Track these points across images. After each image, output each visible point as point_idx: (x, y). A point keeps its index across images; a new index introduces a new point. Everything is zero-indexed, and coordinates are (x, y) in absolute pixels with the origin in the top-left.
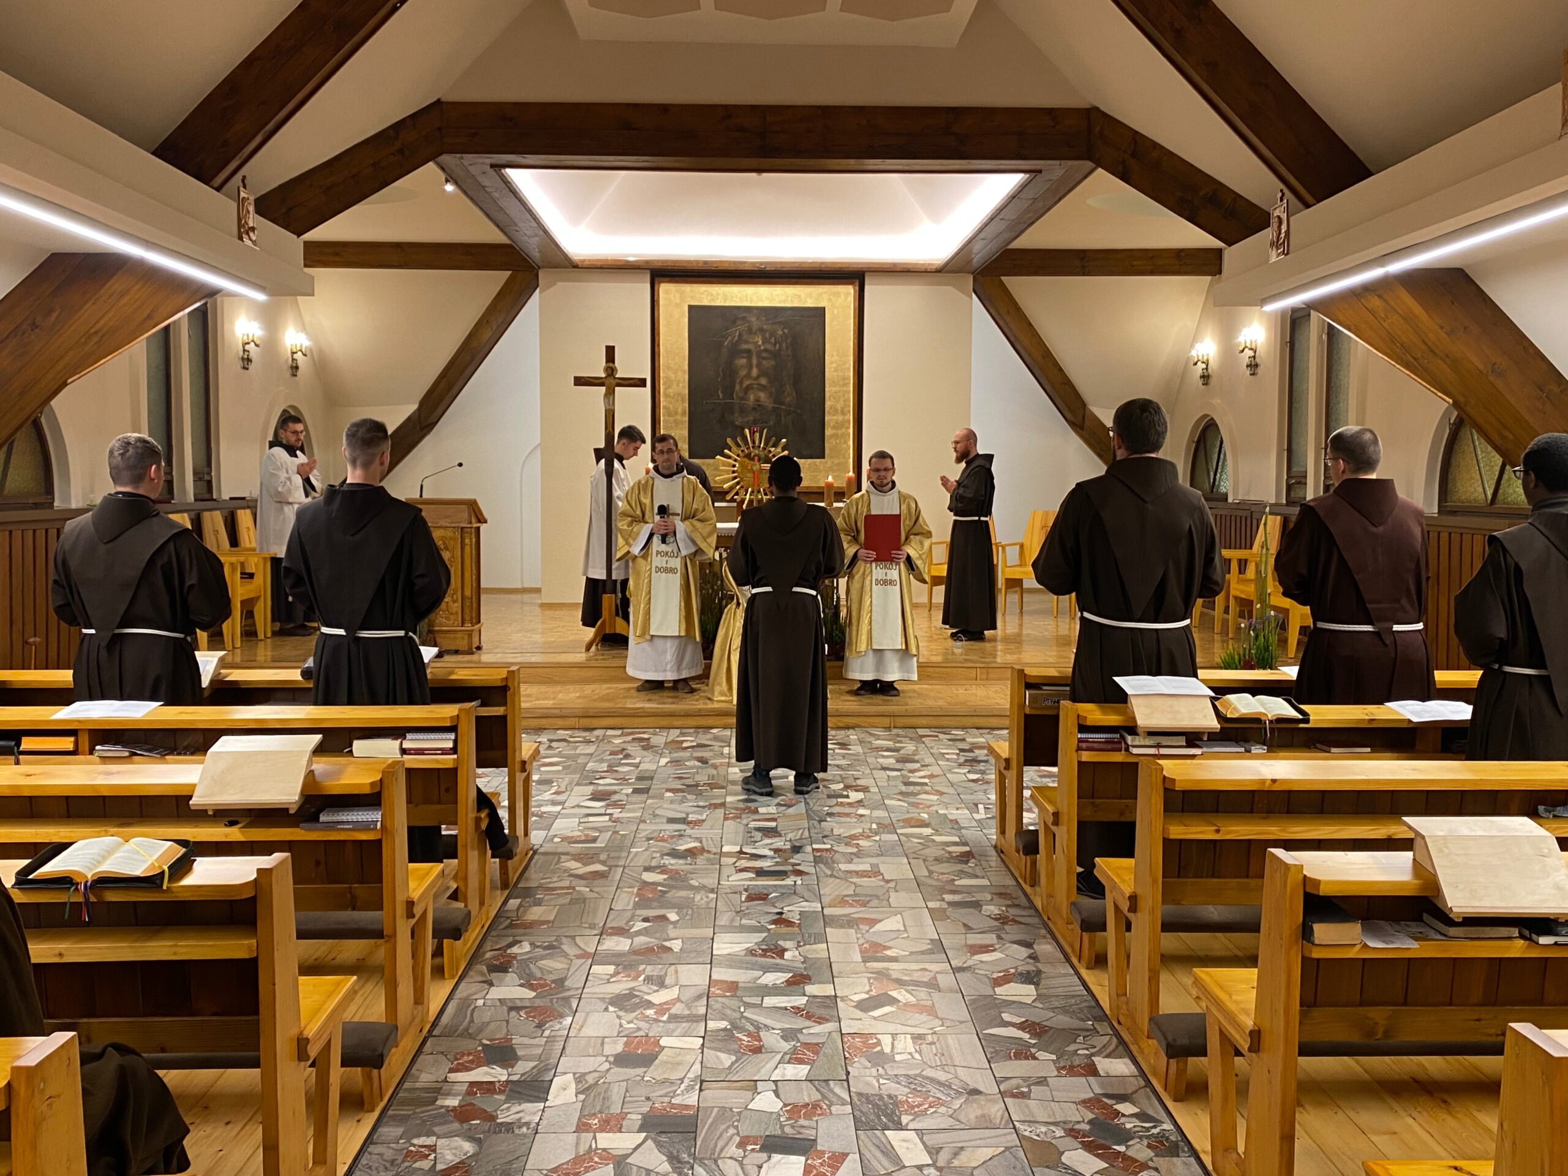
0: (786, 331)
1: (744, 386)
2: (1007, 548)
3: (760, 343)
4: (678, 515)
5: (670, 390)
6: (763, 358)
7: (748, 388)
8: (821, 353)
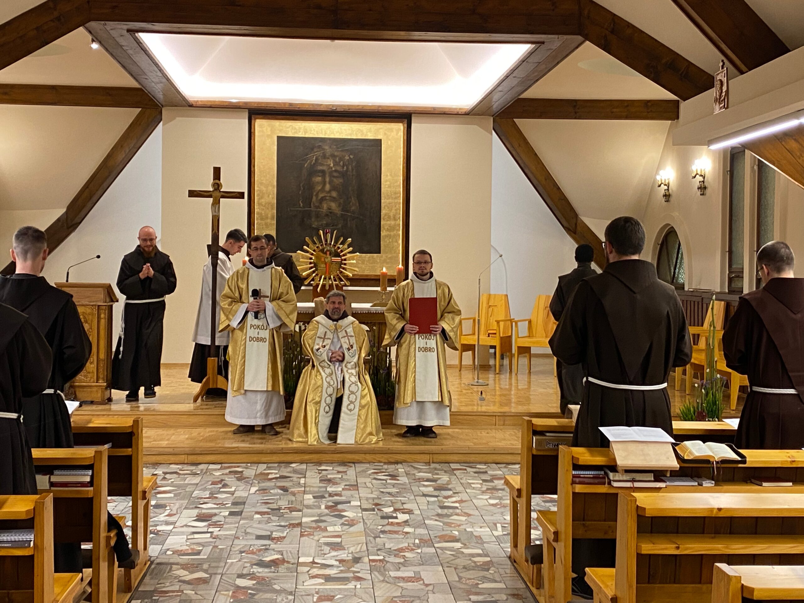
0: (352, 157)
1: (319, 198)
2: (519, 323)
3: (332, 165)
4: (268, 297)
5: (263, 200)
6: (334, 177)
7: (323, 199)
8: (378, 174)
